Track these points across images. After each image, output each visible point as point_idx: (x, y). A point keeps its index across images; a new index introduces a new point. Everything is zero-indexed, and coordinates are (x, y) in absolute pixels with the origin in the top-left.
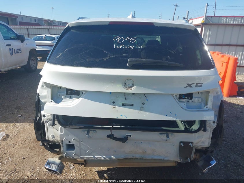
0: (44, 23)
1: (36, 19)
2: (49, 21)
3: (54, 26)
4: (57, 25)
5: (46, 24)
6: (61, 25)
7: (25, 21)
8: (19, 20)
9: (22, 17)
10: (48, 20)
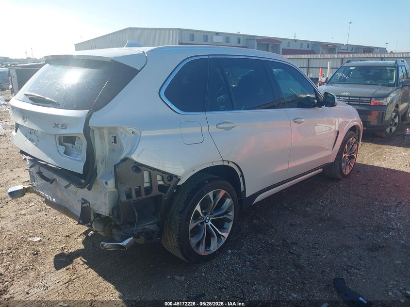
0: (321, 49)
1: (309, 43)
2: (330, 46)
3: (339, 53)
4: (346, 51)
5: (324, 52)
6: (353, 51)
7: (293, 47)
8: (283, 46)
9: (289, 41)
10: (330, 44)
